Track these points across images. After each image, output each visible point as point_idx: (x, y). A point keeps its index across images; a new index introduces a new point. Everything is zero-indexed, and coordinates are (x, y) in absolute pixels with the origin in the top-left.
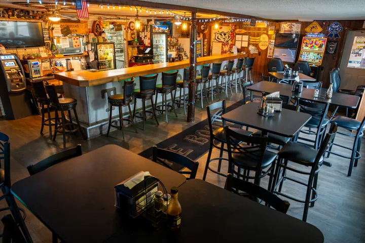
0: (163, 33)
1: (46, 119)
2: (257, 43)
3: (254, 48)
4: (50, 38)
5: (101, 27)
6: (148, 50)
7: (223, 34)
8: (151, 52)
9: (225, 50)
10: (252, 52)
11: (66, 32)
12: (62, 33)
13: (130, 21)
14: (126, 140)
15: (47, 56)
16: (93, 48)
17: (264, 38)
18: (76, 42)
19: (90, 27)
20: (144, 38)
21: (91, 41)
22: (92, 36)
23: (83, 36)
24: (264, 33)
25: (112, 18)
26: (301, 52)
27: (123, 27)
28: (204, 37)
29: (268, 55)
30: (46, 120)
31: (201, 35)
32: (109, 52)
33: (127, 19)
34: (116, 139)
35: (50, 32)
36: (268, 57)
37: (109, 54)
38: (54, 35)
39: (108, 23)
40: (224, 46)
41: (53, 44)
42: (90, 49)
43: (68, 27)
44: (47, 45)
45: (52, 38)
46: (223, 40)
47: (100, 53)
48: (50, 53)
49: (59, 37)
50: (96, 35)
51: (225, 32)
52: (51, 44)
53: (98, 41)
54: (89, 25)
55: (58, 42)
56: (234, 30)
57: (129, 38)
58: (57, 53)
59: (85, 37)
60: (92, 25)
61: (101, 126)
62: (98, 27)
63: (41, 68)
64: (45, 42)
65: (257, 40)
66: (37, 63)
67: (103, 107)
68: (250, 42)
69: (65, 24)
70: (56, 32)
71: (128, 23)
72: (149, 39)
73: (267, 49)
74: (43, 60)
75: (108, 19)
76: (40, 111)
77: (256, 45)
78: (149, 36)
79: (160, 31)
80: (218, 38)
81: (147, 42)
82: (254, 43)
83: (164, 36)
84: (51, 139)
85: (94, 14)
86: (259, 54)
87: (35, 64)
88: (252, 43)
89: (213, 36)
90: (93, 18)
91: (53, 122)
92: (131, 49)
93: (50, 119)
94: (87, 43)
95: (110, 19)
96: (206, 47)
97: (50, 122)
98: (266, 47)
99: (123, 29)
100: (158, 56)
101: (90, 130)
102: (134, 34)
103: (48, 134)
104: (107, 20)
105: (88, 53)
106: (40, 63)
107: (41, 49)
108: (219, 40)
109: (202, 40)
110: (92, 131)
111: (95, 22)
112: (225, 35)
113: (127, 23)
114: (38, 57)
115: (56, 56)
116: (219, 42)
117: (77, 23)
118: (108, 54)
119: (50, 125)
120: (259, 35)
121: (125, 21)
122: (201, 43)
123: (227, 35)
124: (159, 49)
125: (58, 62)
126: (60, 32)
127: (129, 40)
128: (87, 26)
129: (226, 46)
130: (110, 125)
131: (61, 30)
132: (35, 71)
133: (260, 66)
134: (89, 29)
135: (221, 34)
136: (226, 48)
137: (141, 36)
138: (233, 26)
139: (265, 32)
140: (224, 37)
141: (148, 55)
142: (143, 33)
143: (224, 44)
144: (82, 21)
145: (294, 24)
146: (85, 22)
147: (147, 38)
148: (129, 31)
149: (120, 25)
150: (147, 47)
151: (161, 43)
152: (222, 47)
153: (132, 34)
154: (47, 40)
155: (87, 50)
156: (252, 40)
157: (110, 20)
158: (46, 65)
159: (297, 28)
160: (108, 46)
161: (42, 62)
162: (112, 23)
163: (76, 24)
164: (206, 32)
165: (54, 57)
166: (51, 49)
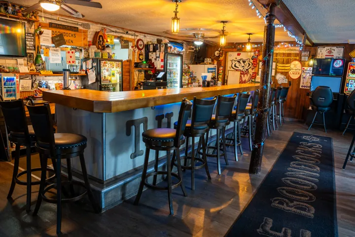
0: (179, 55)
1: (21, 169)
2: (286, 71)
3: (282, 76)
4: (34, 46)
5: (105, 40)
6: (161, 75)
7: (241, 62)
8: (164, 77)
9: (243, 79)
10: (280, 82)
11: (58, 41)
12: (53, 43)
13: (138, 38)
14: (175, 213)
15: (28, 71)
16: (95, 64)
17: (295, 66)
18: (71, 57)
19: (90, 38)
20: (156, 59)
21: (92, 55)
22: (93, 49)
23: (81, 50)
24: (296, 60)
25: (118, 31)
26: (347, 81)
27: (131, 44)
28: (219, 65)
29: (301, 85)
30: (23, 173)
31: (216, 62)
32: (116, 72)
33: (135, 35)
34: (156, 210)
35: (37, 38)
36: (301, 87)
37: (115, 74)
38: (41, 44)
39: (113, 37)
40: (243, 76)
41: (38, 56)
42: (90, 67)
43: (61, 36)
44: (30, 56)
45: (38, 47)
46: (241, 68)
47: (105, 73)
48: (34, 67)
49: (48, 47)
50: (98, 48)
51: (244, 59)
52: (35, 56)
53: (102, 56)
54: (89, 36)
55: (47, 54)
56: (258, 56)
57: (136, 59)
58: (44, 69)
59: (83, 51)
60: (92, 36)
61: (125, 185)
62: (101, 39)
63: (18, 87)
64: (28, 51)
65: (286, 68)
66: (13, 80)
67: (127, 150)
68: (278, 70)
69: (58, 30)
70: (44, 40)
71: (136, 40)
72: (162, 61)
73: (300, 78)
74: (23, 76)
75: (113, 31)
76: (10, 155)
77: (286, 74)
78: (162, 57)
79: (176, 52)
80: (235, 66)
81: (159, 64)
82: (283, 71)
83: (178, 60)
84: (28, 211)
85: (97, 23)
86: (290, 83)
87: (8, 80)
88: (281, 71)
89: (229, 64)
90: (94, 28)
91: (36, 177)
92: (137, 73)
93: (29, 171)
94: (86, 59)
95: (116, 32)
96: (221, 76)
97: (29, 177)
98: (299, 75)
99: (130, 47)
100: (171, 83)
101: (106, 193)
102: (142, 55)
103: (24, 200)
104: (112, 33)
105: (86, 73)
106: (16, 79)
107: (21, 61)
108: (237, 69)
109: (216, 68)
110: (109, 195)
111: (97, 33)
112: (244, 62)
113: (134, 40)
114: (15, 71)
115: (42, 72)
116: (237, 70)
117: (75, 31)
118: (113, 75)
119: (29, 184)
120: (288, 62)
121: (133, 37)
122: (215, 72)
123: (247, 62)
124: (172, 75)
125: (44, 82)
126: (50, 40)
127: (136, 61)
128: (87, 37)
129: (246, 75)
130: (143, 183)
131: (52, 38)
132: (7, 91)
133: (291, 99)
134: (89, 42)
135: (239, 62)
136: (246, 78)
137: (150, 58)
138: (257, 52)
139: (298, 58)
140: (243, 64)
141: (162, 81)
142: (154, 53)
143: (243, 73)
144: (81, 30)
145: (334, 48)
146: (85, 32)
147: (160, 60)
148: (137, 50)
149: (127, 41)
150: (159, 71)
151: (175, 67)
152: (241, 76)
153: (140, 55)
154: (30, 49)
155: (84, 68)
156: (280, 68)
157: (115, 34)
158: (26, 84)
159: (338, 52)
160: (115, 64)
161: (20, 79)
162: (119, 38)
163: (73, 33)
164: (221, 58)
165: (38, 74)
166: (35, 63)
